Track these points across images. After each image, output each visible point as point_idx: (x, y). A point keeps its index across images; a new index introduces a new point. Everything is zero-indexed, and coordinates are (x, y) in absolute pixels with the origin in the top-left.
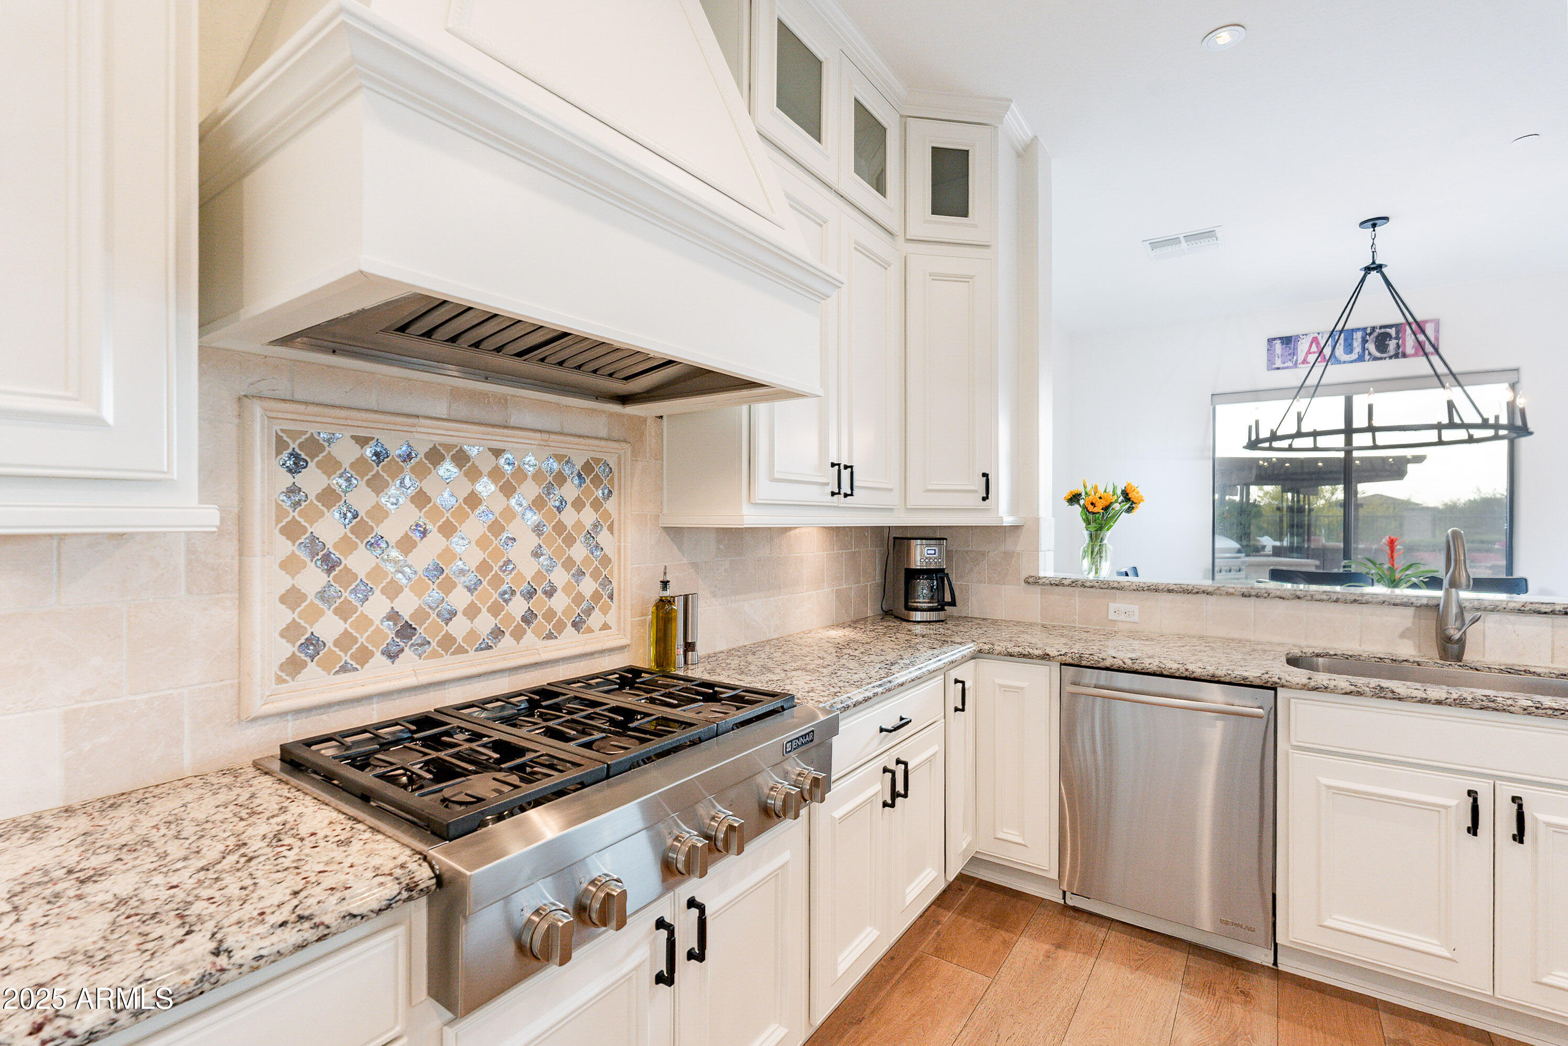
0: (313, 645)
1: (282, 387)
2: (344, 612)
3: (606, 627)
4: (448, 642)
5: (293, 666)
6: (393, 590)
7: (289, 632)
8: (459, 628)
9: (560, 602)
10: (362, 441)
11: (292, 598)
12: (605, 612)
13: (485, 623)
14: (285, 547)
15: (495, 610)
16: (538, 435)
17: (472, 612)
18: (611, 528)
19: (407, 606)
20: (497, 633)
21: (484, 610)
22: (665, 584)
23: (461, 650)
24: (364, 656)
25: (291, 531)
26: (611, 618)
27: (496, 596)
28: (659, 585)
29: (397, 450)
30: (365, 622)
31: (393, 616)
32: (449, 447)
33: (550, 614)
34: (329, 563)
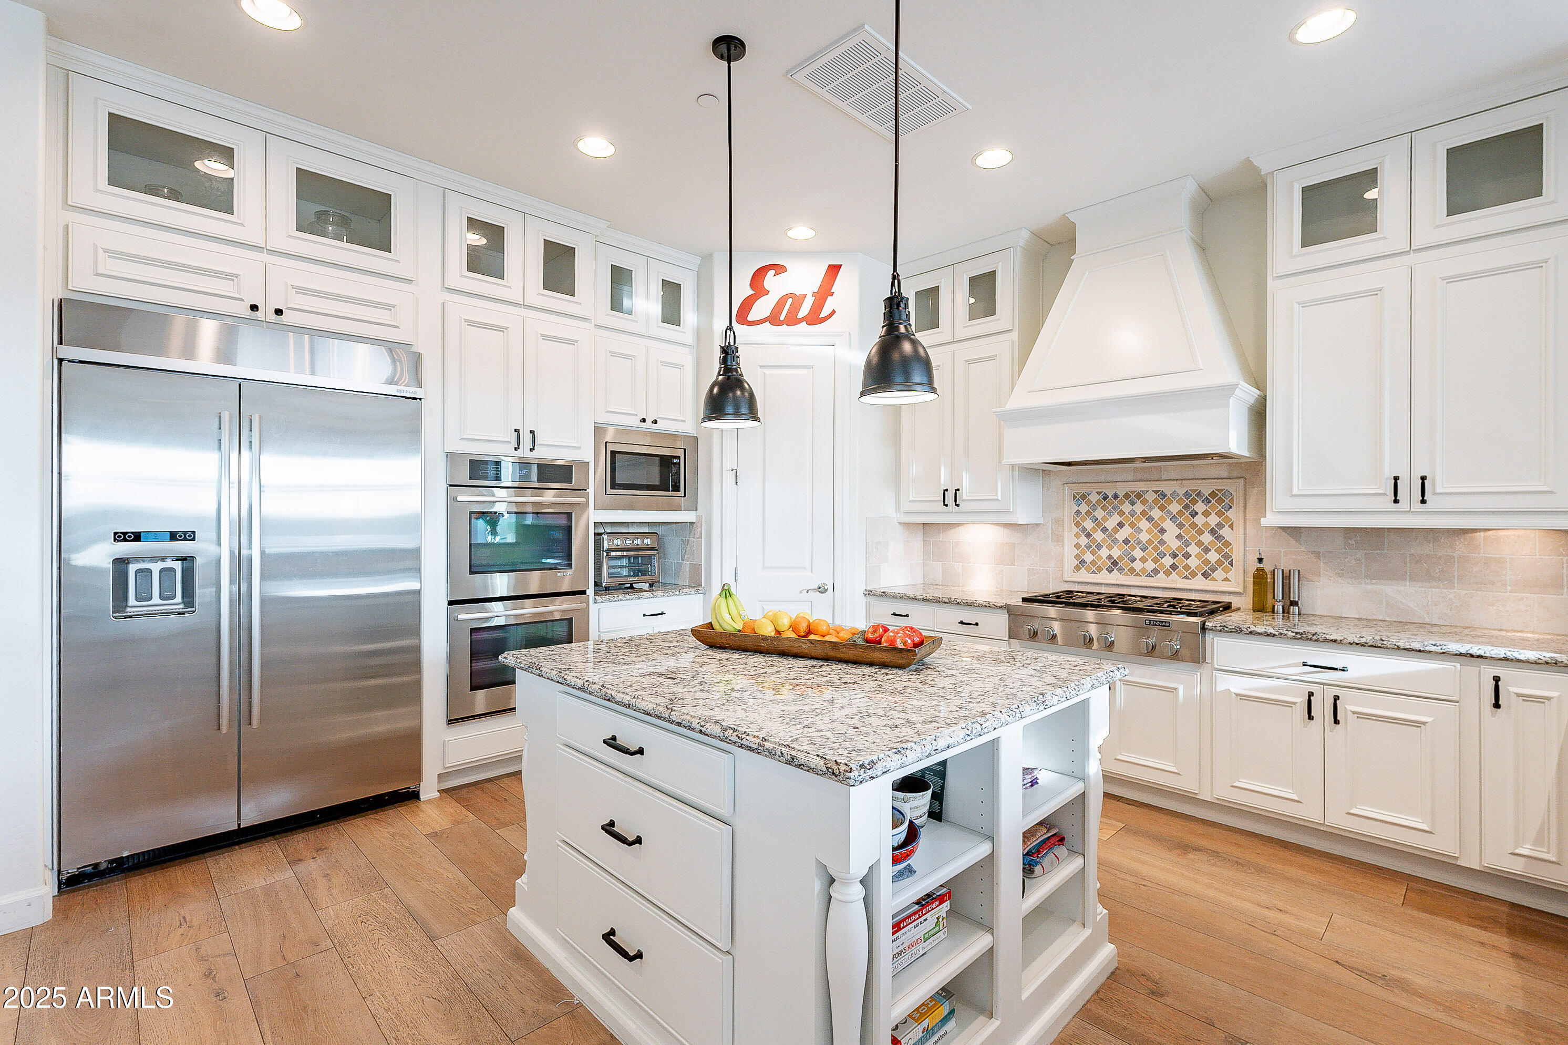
0: (1083, 562)
1: (1075, 479)
2: (1093, 553)
3: (1226, 579)
4: (1132, 570)
5: (1077, 568)
6: (1110, 548)
7: (1077, 557)
8: (1137, 565)
9: (1193, 562)
10: (1099, 493)
11: (1077, 546)
12: (1226, 571)
13: (1150, 566)
14: (1076, 530)
15: (1155, 561)
16: (1175, 482)
17: (1143, 560)
18: (1231, 526)
19: (1116, 553)
20: (1156, 571)
21: (1150, 560)
22: (1260, 560)
23: (1138, 575)
24: (1100, 570)
25: (1077, 524)
26: (1230, 575)
27: (1156, 554)
28: (1257, 560)
29: (1110, 494)
30: (1100, 557)
31: (1110, 557)
32: (1133, 492)
33: (1187, 567)
34: (1088, 536)
